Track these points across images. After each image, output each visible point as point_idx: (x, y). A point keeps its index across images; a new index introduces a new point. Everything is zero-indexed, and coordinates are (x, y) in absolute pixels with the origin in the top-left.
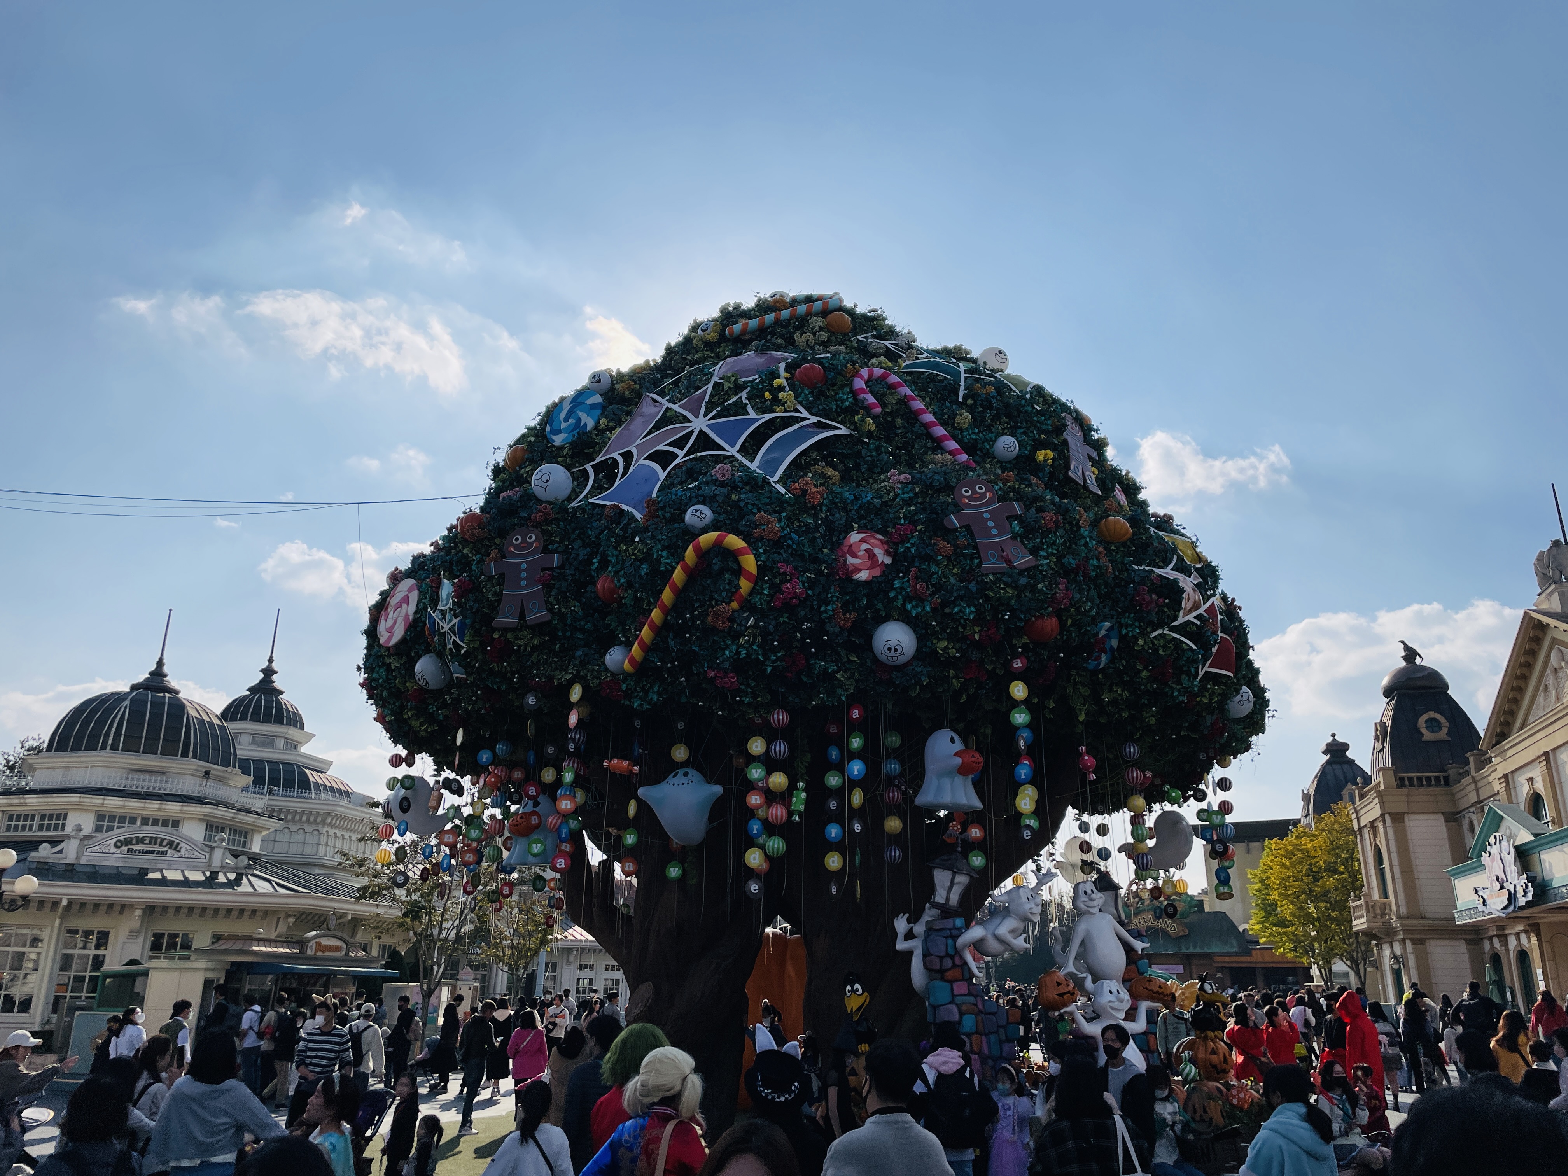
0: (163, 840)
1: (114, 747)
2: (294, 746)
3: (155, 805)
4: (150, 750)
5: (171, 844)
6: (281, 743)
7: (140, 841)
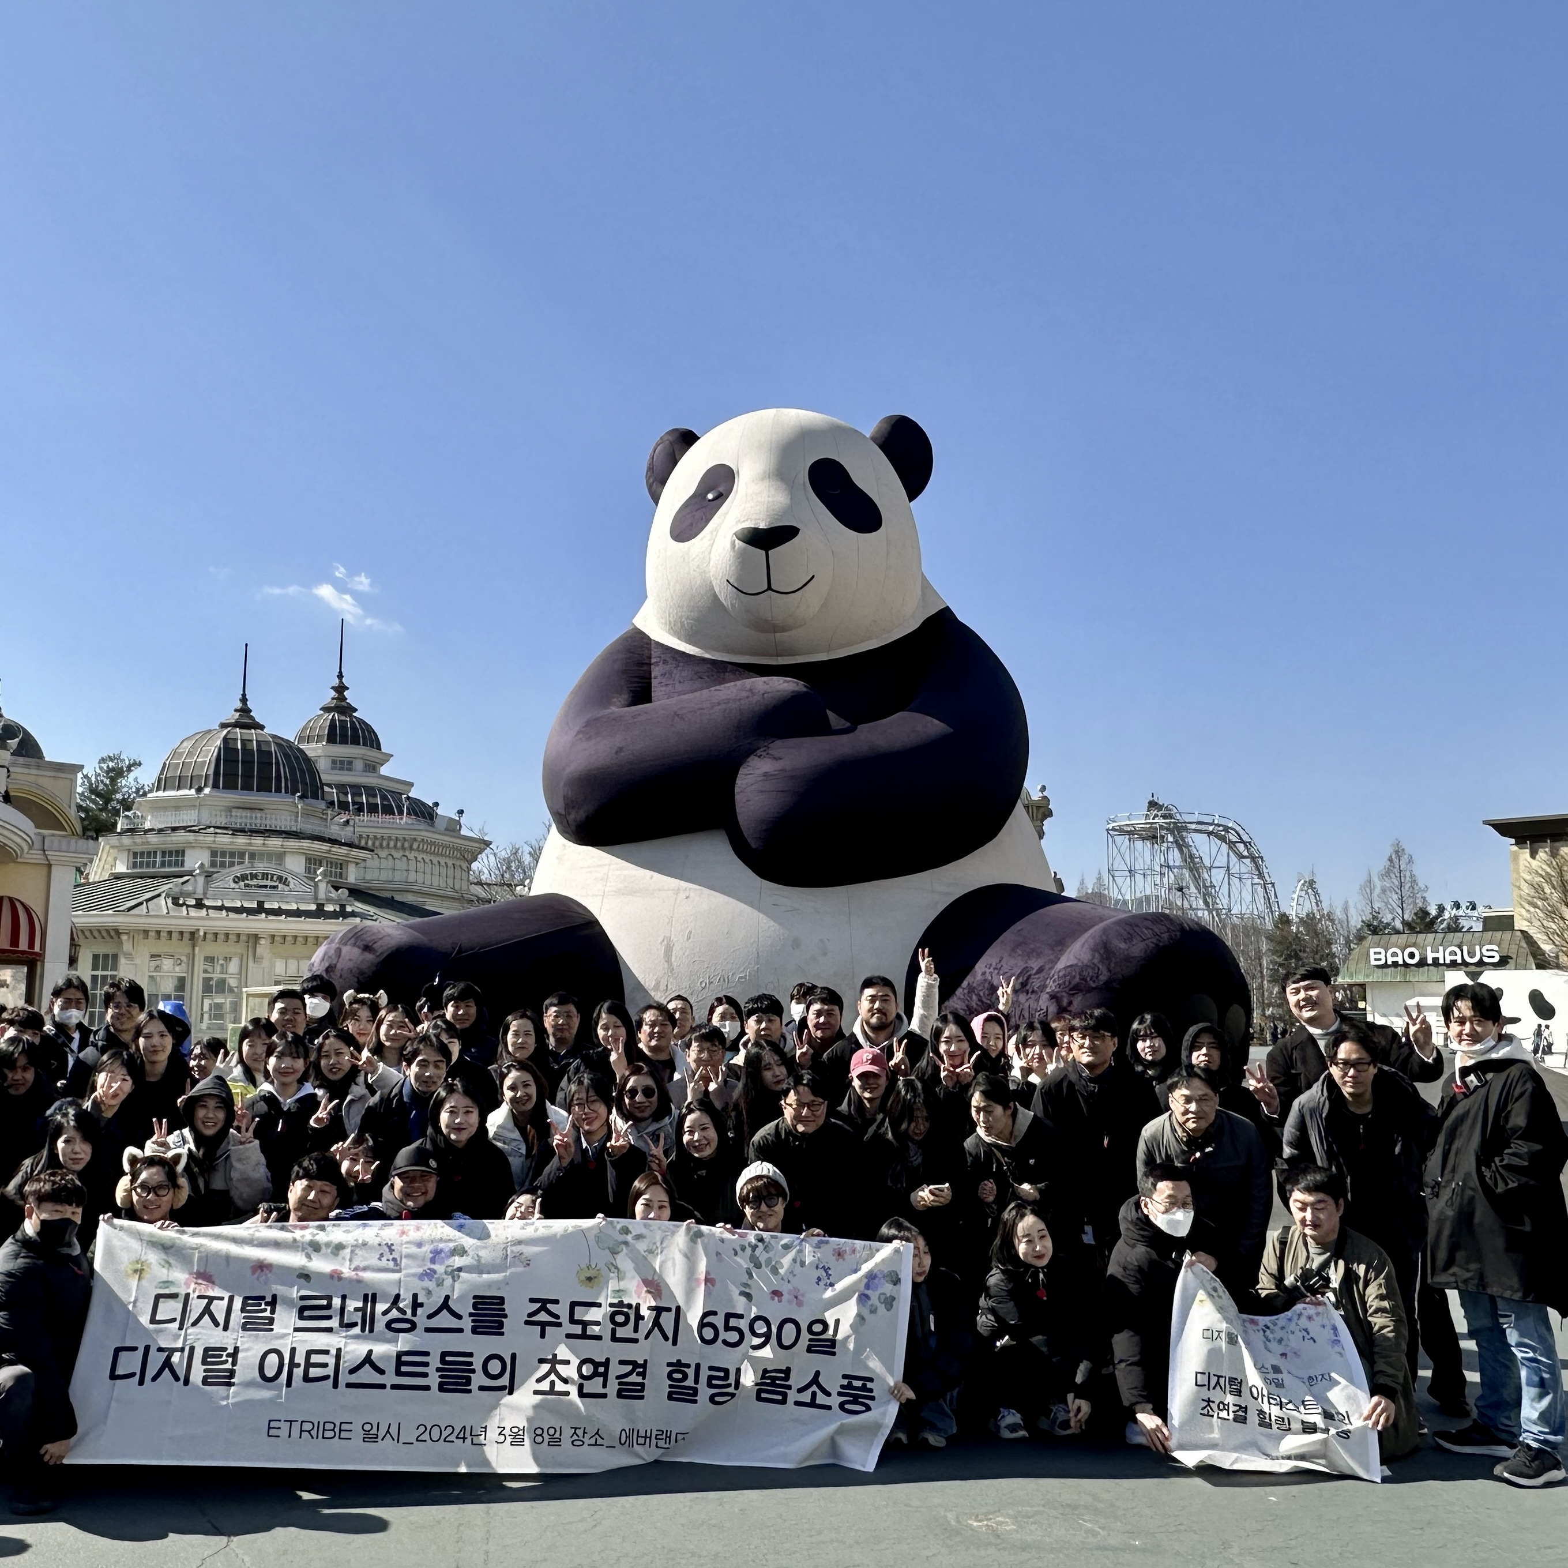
0: (273, 875)
1: (216, 786)
2: (372, 767)
3: (258, 841)
4: (247, 787)
5: (280, 878)
6: (359, 765)
7: (254, 876)
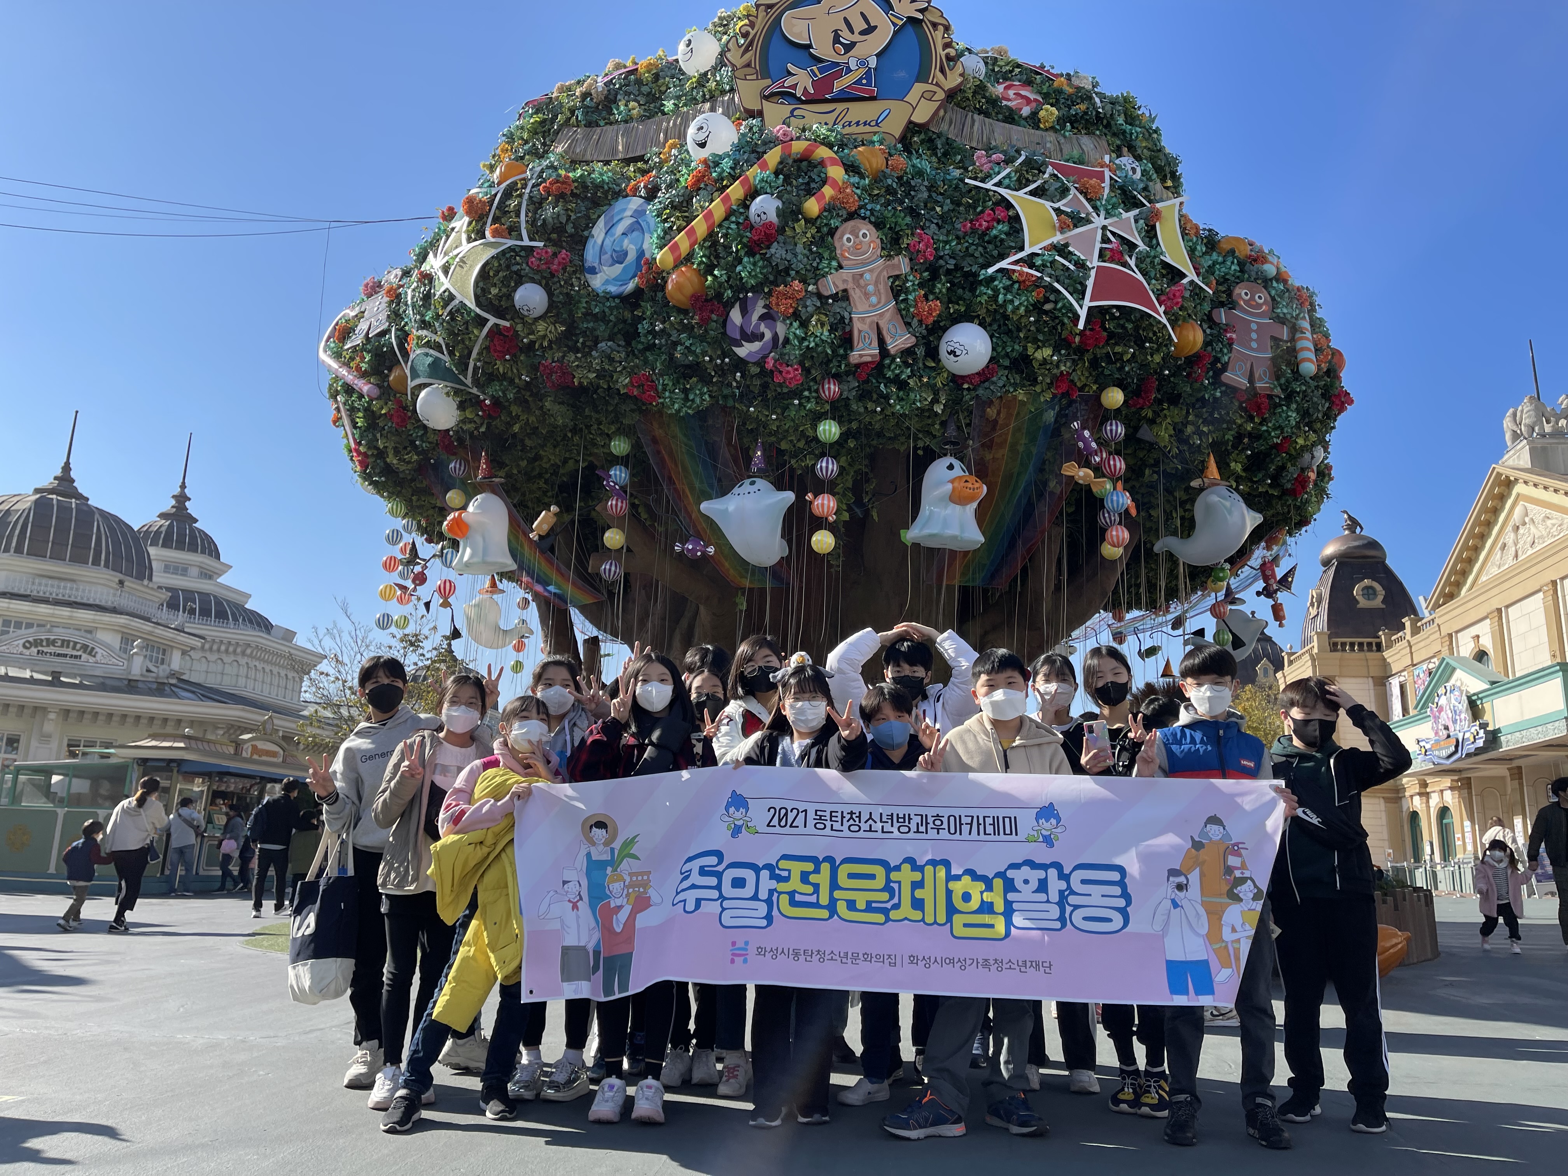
0: (76, 643)
1: (19, 550)
2: (208, 575)
3: (64, 612)
4: (57, 556)
5: (85, 648)
6: (194, 571)
7: (53, 643)
